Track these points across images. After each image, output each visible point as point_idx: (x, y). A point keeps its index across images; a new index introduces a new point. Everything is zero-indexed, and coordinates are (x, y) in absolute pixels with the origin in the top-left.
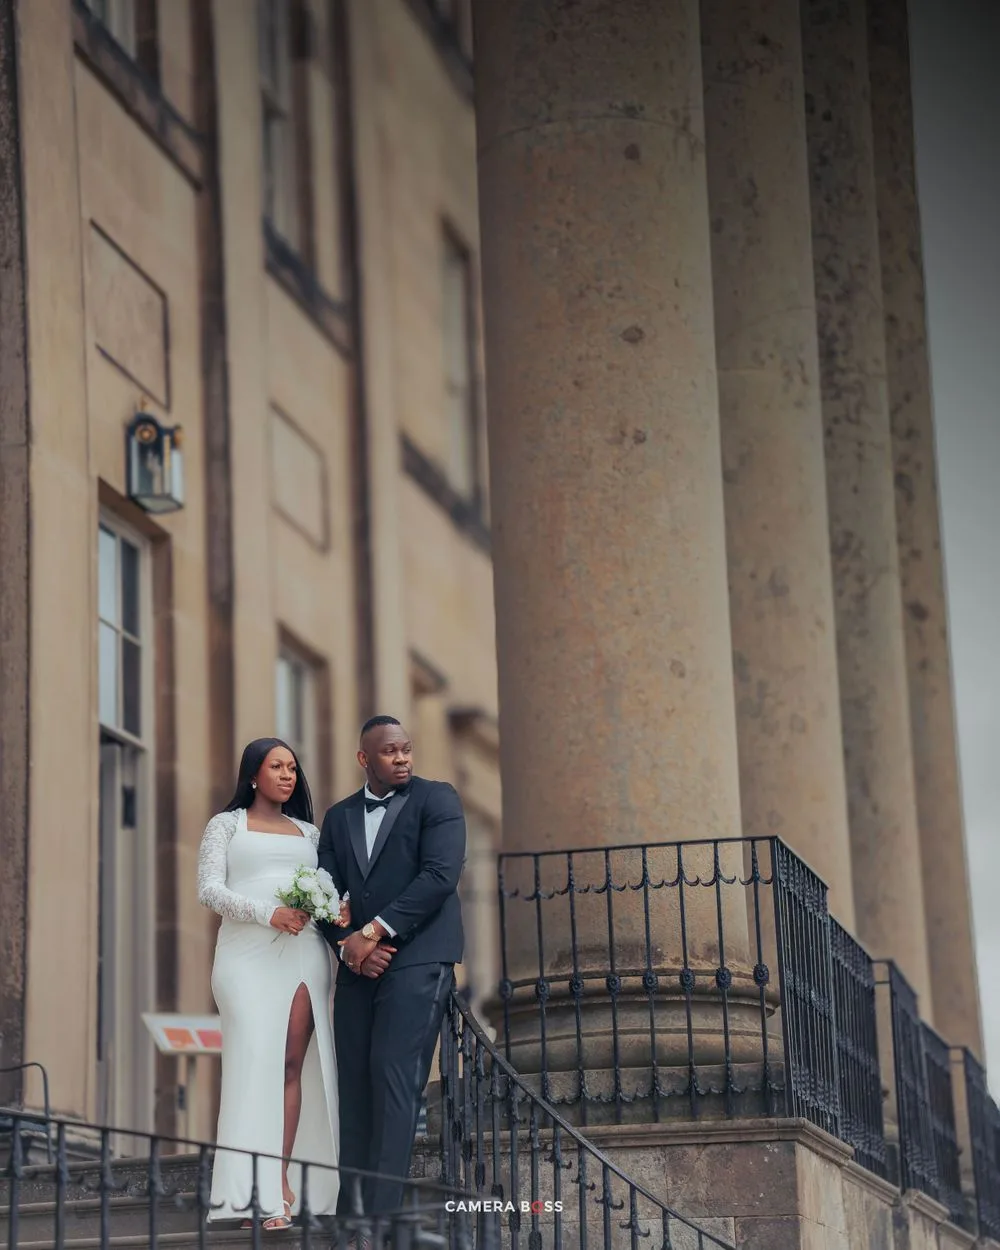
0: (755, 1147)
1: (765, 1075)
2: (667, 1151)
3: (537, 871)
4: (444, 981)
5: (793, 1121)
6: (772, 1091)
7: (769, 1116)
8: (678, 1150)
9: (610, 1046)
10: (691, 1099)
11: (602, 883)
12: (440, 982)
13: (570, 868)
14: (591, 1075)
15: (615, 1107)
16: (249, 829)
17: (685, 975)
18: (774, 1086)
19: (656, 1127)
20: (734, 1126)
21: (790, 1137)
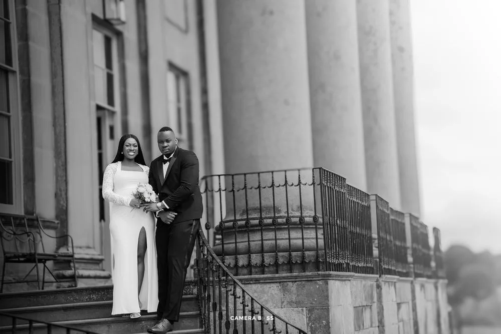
0: (313, 282)
1: (317, 256)
2: (282, 284)
3: (233, 181)
4: (195, 226)
5: (327, 273)
6: (320, 261)
7: (319, 271)
8: (285, 284)
9: (260, 245)
10: (290, 265)
11: (257, 186)
12: (193, 227)
13: (245, 180)
14: (253, 256)
15: (262, 268)
16: (122, 170)
17: (288, 218)
18: (320, 260)
19: (277, 275)
20: (305, 275)
21: (326, 278)
